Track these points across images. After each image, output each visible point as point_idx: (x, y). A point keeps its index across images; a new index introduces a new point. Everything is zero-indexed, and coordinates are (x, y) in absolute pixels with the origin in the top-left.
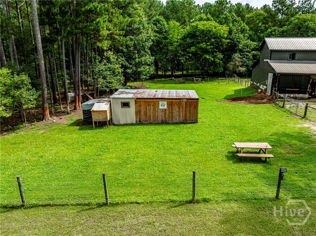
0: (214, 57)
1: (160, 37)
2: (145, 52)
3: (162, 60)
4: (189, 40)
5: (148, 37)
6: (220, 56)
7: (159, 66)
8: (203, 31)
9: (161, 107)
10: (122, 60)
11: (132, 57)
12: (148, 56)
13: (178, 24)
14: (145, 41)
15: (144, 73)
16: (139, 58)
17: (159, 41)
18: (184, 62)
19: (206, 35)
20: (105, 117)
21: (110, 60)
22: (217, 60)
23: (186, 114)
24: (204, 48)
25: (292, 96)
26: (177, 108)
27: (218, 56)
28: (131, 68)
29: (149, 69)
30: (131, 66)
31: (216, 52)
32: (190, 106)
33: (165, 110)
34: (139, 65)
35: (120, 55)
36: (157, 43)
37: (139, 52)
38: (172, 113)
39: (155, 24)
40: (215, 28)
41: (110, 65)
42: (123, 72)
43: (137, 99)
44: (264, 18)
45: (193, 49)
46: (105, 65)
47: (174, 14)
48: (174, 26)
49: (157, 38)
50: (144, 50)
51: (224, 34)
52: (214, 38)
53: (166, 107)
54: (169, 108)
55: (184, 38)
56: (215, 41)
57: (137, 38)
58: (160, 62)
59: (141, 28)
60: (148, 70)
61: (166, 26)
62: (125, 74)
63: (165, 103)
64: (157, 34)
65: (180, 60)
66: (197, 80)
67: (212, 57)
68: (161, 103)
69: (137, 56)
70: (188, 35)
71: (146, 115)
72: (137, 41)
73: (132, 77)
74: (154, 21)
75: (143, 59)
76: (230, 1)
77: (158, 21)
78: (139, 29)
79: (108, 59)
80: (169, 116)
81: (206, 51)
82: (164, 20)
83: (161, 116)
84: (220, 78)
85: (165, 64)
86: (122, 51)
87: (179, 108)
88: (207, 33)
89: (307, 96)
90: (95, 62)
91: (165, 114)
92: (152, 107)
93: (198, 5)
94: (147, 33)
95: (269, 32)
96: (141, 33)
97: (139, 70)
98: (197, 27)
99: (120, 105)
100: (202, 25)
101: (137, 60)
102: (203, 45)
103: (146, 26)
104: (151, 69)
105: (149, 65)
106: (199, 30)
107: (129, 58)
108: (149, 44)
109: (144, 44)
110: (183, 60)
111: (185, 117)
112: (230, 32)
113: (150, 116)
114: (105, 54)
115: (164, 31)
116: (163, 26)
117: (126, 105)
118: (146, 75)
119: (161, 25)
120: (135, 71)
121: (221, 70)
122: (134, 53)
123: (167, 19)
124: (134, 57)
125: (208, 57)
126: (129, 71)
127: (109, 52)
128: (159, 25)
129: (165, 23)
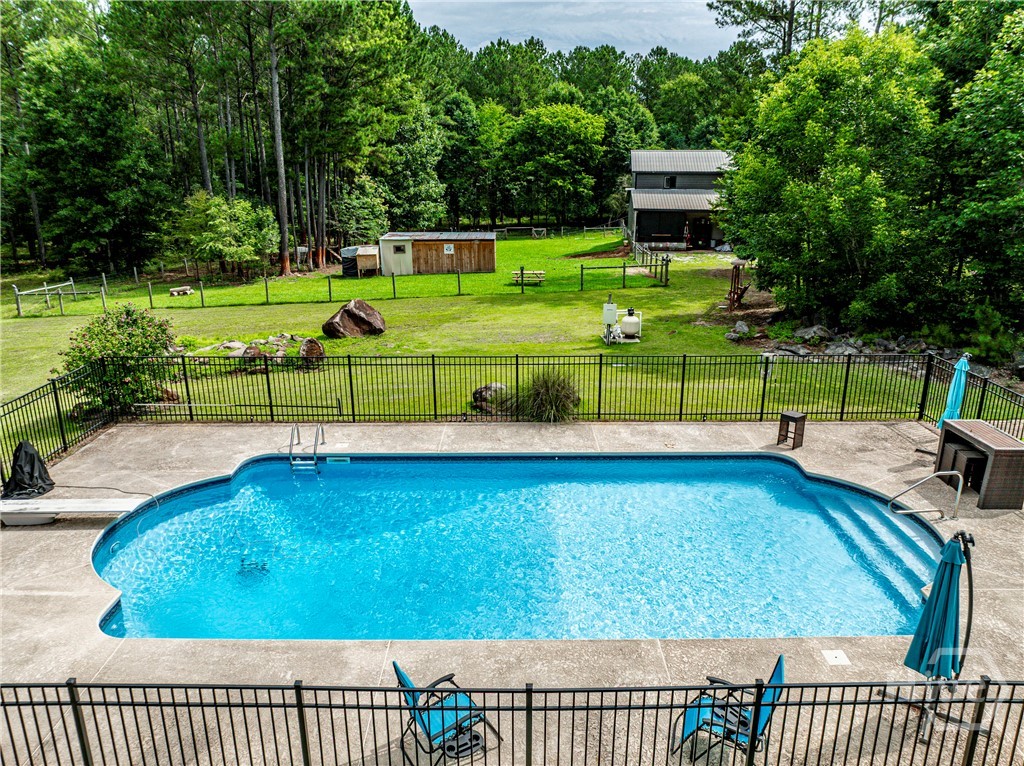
0: (576, 182)
1: (461, 139)
2: (428, 174)
3: (466, 189)
4: (519, 147)
5: (432, 145)
6: (590, 181)
7: (461, 203)
8: (551, 128)
9: (446, 252)
10: (384, 190)
11: (402, 184)
12: (432, 183)
13: (500, 109)
14: (427, 154)
15: (426, 216)
16: (415, 187)
17: (458, 148)
18: (518, 194)
19: (556, 137)
20: (373, 263)
21: (364, 191)
22: (582, 189)
23: (479, 261)
24: (551, 165)
25: (661, 245)
26: (467, 252)
27: (585, 181)
28: (401, 205)
29: (436, 207)
30: (400, 202)
31: (579, 172)
32: (484, 250)
33: (452, 255)
34: (415, 199)
35: (380, 182)
36: (454, 153)
37: (415, 175)
38: (461, 259)
39: (449, 112)
40: (577, 120)
41: (366, 199)
42: (386, 212)
43: (415, 240)
44: (701, 93)
45: (530, 166)
46: (358, 198)
47: (493, 83)
48: (493, 115)
49: (453, 142)
50: (424, 169)
51: (594, 134)
52: (574, 143)
53: (452, 252)
54: (456, 253)
55: (512, 142)
56: (575, 149)
57: (410, 148)
58: (464, 193)
59: (419, 128)
60: (433, 210)
61: (474, 114)
62: (391, 216)
63: (452, 246)
64: (454, 134)
65: (509, 190)
66: (538, 233)
67: (571, 183)
68: (446, 246)
69: (411, 183)
70: (522, 135)
71: (427, 263)
72: (411, 155)
73: (403, 223)
74: (447, 103)
75: (423, 188)
76: (623, 53)
77: (457, 103)
78: (414, 131)
79: (362, 188)
80: (457, 264)
81: (557, 171)
82: (470, 100)
83: (446, 263)
84: (585, 228)
85: (474, 199)
86: (382, 174)
87: (470, 252)
88: (558, 132)
89: (684, 245)
90: (342, 193)
91: (452, 261)
92: (434, 252)
93: (559, 53)
94: (431, 137)
95: (703, 126)
96: (418, 137)
97: (416, 208)
98: (538, 119)
99: (392, 250)
100: (548, 114)
101: (412, 190)
102: (550, 158)
103: (428, 122)
104: (440, 208)
105: (435, 201)
106: (543, 127)
107: (397, 186)
108: (434, 160)
109: (424, 160)
110: (516, 190)
111: (479, 265)
112: (611, 128)
113: (432, 264)
114: (356, 180)
115: (470, 124)
116: (466, 115)
117: (399, 249)
118: (429, 220)
119: (463, 113)
120: (409, 212)
121: (593, 209)
122: (405, 177)
123: (478, 95)
124: (405, 184)
125: (560, 183)
126: (397, 211)
127: (364, 177)
128: (457, 112)
129: (472, 107)
